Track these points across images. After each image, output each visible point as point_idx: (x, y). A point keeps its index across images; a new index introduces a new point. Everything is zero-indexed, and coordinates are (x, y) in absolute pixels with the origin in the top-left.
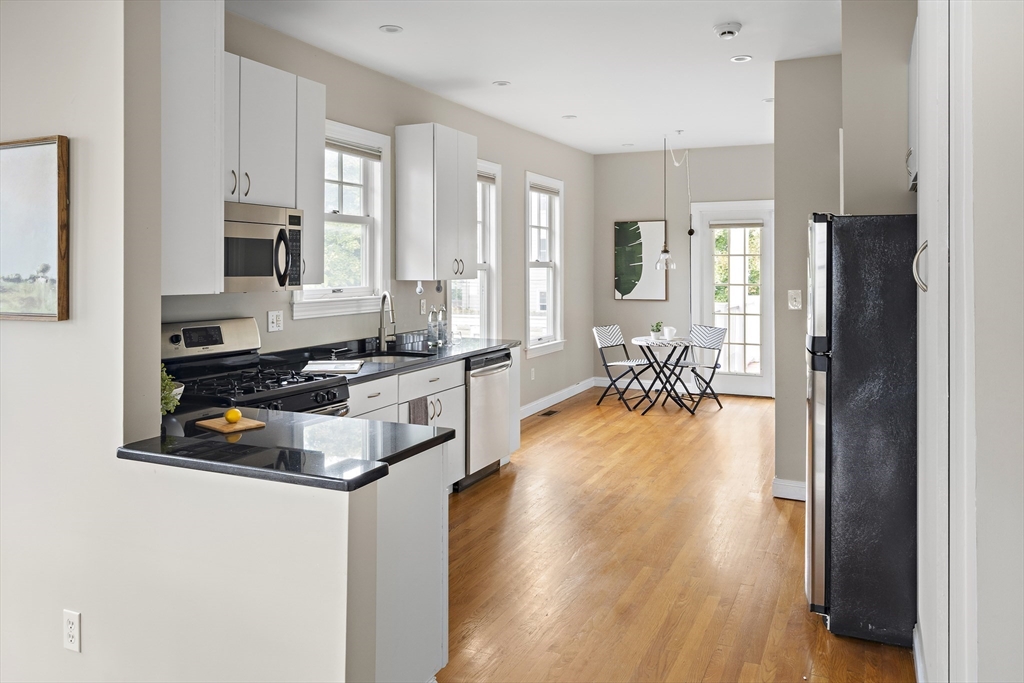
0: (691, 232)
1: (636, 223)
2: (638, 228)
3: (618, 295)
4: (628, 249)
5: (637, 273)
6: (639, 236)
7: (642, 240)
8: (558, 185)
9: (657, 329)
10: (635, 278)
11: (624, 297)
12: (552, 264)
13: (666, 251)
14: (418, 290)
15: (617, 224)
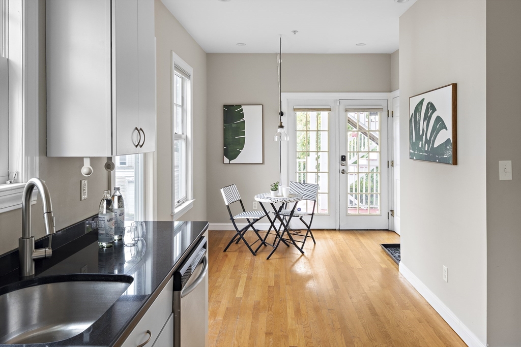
0: (282, 114)
1: (240, 106)
2: (242, 110)
3: (226, 160)
4: (234, 126)
5: (241, 143)
6: (242, 116)
7: (245, 119)
8: (190, 70)
9: (275, 188)
10: (240, 148)
11: (231, 162)
12: (184, 136)
13: (281, 127)
14: (84, 170)
15: (225, 106)
